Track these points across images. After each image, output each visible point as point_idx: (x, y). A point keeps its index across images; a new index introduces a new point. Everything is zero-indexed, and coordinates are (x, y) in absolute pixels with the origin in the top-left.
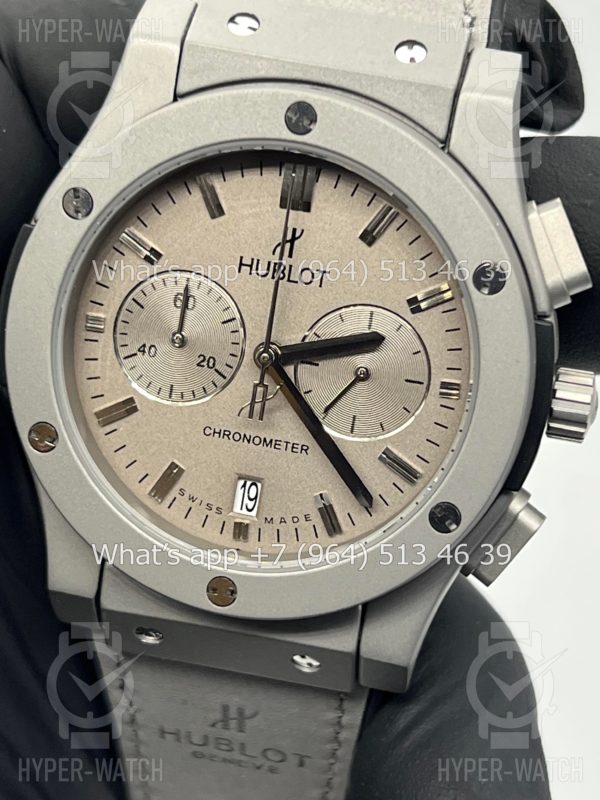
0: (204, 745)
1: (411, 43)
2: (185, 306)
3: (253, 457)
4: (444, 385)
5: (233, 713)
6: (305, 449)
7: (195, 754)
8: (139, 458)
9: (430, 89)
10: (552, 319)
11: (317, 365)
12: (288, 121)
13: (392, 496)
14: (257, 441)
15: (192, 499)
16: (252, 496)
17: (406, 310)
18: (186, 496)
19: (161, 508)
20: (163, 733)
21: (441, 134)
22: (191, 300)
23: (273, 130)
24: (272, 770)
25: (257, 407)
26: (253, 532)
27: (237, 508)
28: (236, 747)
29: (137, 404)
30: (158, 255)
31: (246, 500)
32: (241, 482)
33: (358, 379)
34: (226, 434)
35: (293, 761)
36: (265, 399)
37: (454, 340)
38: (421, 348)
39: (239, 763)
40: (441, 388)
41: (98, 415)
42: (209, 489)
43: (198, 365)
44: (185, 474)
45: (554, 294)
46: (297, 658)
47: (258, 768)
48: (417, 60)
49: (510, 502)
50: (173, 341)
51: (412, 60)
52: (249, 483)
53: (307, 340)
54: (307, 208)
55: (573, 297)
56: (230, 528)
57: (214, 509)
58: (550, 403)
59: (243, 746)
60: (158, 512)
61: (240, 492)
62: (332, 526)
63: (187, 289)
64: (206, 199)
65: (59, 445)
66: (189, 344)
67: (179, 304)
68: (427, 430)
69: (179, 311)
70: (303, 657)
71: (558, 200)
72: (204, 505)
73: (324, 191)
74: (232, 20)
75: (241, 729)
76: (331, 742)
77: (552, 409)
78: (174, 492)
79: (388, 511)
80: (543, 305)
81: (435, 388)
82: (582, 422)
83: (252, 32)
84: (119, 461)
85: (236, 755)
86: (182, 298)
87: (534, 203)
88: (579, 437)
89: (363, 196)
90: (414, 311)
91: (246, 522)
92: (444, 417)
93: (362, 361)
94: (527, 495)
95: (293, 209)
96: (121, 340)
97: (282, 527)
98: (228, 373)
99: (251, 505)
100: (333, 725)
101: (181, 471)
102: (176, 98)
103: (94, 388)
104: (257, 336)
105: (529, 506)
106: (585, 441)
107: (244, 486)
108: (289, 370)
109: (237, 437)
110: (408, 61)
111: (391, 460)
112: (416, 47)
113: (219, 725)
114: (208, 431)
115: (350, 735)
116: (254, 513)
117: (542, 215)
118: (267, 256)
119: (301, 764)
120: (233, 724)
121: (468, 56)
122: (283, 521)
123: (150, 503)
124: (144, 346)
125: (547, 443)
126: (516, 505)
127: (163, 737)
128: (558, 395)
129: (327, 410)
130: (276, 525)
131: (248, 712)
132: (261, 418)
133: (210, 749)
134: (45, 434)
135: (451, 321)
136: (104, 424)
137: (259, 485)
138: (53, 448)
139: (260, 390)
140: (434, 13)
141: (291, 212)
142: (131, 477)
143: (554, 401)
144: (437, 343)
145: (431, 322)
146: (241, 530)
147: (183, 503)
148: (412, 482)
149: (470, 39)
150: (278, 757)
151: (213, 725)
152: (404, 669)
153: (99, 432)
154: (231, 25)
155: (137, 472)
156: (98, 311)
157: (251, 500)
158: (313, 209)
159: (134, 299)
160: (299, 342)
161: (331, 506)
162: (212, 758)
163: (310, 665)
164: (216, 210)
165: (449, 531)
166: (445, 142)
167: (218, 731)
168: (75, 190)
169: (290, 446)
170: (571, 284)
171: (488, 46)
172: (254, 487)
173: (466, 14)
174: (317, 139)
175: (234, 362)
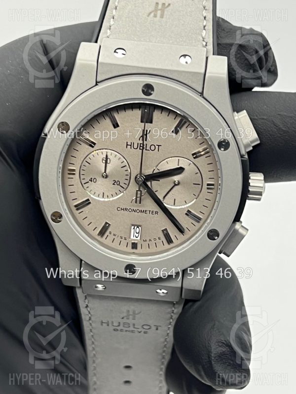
0: (119, 326)
1: (185, 56)
2: (106, 163)
3: (136, 217)
4: (208, 185)
5: (131, 313)
6: (157, 213)
7: (114, 330)
8: (92, 221)
9: (195, 74)
10: (246, 156)
11: (159, 181)
12: (143, 91)
13: (191, 227)
14: (138, 211)
15: (115, 235)
16: (138, 232)
17: (191, 158)
18: (112, 234)
19: (103, 240)
20: (102, 323)
21: (200, 91)
22: (108, 160)
24: (145, 333)
25: (138, 199)
26: (139, 246)
27: (132, 237)
28: (131, 325)
29: (91, 201)
30: (95, 144)
31: (135, 234)
32: (133, 227)
33: (175, 185)
34: (126, 209)
35: (154, 328)
36: (141, 196)
37: (211, 167)
38: (198, 172)
39: (132, 331)
40: (207, 186)
41: (76, 206)
42: (121, 231)
43: (114, 184)
44: (111, 226)
45: (246, 146)
46: (158, 291)
47: (140, 332)
48: (189, 63)
49: (235, 225)
50: (103, 177)
51: (186, 63)
52: (136, 227)
53: (154, 172)
54: (151, 122)
55: (253, 147)
56: (130, 245)
57: (123, 238)
58: (248, 188)
59: (134, 325)
60: (102, 241)
61: (132, 230)
62: (170, 241)
63: (107, 156)
64: (112, 121)
65: (63, 219)
66: (109, 176)
67: (104, 162)
68: (203, 202)
69: (104, 164)
70: (161, 290)
71: (245, 111)
72: (119, 237)
73: (156, 115)
74: (115, 52)
75: (134, 319)
76: (168, 320)
77: (249, 190)
78: (107, 233)
79: (190, 234)
80: (243, 152)
81: (205, 186)
82: (260, 194)
83: (124, 56)
84: (85, 223)
85: (131, 328)
86: (105, 159)
87: (236, 113)
88: (259, 200)
89: (172, 116)
90: (195, 158)
91: (136, 242)
92: (209, 196)
93: (176, 178)
94: (241, 222)
95: (147, 122)
96: (82, 177)
97: (150, 243)
98: (125, 186)
99: (137, 235)
100: (170, 314)
101: (109, 225)
102: (97, 83)
103: (73, 196)
104: (135, 172)
105: (242, 226)
106: (261, 201)
107: (134, 228)
108: (149, 183)
109: (130, 210)
110: (185, 64)
111: (189, 213)
112: (187, 57)
113: (125, 318)
114: (119, 209)
115: (175, 317)
116: (139, 238)
117: (239, 117)
118: (137, 141)
119: (157, 329)
120: (131, 317)
121: (207, 58)
122: (150, 240)
123: (99, 238)
124: (92, 179)
125: (248, 202)
126: (238, 226)
127: (102, 325)
128: (251, 184)
129: (164, 197)
130: (148, 242)
131: (137, 312)
132: (140, 203)
133: (121, 327)
134: (57, 217)
135: (209, 160)
136: (77, 209)
137: (140, 228)
138: (60, 221)
139: (139, 192)
140: (191, 42)
141: (146, 124)
142: (90, 229)
143: (249, 187)
144: (205, 169)
145: (202, 162)
146: (134, 246)
147: (111, 237)
148: (198, 222)
149: (207, 52)
150: (148, 327)
151: (123, 318)
152: (200, 291)
153: (76, 212)
154: (115, 54)
155: (92, 226)
156: (73, 167)
157: (137, 233)
158: (153, 122)
159: (86, 161)
160: (151, 173)
161: (168, 234)
162: (121, 330)
163: (163, 293)
164: (116, 125)
165: (215, 239)
166: (202, 94)
167: (125, 320)
168: (62, 122)
169: (151, 212)
170: (252, 142)
171: (213, 54)
172: (138, 229)
173: (203, 41)
174: (155, 98)
175: (127, 182)
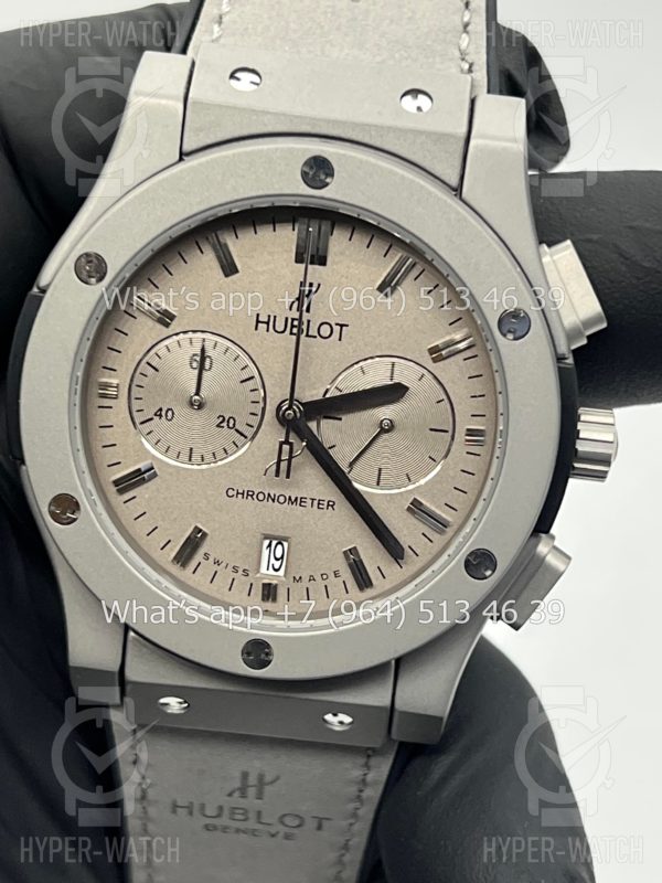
0: (219, 816)
1: (415, 92)
2: (201, 368)
3: (279, 517)
4: (470, 432)
5: (252, 780)
6: (331, 505)
7: (207, 827)
8: (159, 524)
9: (441, 138)
10: (570, 361)
11: (340, 419)
12: (304, 175)
13: (420, 544)
14: (282, 499)
15: (217, 563)
16: (279, 555)
17: (427, 360)
18: (211, 559)
19: (186, 574)
20: (175, 807)
21: (454, 182)
22: (208, 361)
23: (290, 186)
24: (287, 837)
25: (284, 465)
26: (282, 593)
27: (263, 569)
28: (252, 815)
29: (156, 469)
30: (172, 317)
31: (273, 560)
32: (267, 542)
33: (383, 431)
34: (250, 494)
35: (311, 824)
36: (291, 457)
37: (477, 386)
38: (445, 397)
39: (254, 833)
40: (467, 435)
41: (116, 483)
42: (234, 552)
43: (218, 426)
44: (208, 538)
45: (572, 335)
46: (329, 717)
47: (273, 836)
48: (425, 109)
49: (537, 545)
50: (191, 404)
51: (419, 109)
52: (274, 543)
53: (327, 396)
54: (322, 261)
55: (589, 337)
56: (258, 591)
57: (240, 572)
58: (574, 444)
59: (259, 814)
60: (182, 579)
61: (265, 553)
62: (363, 580)
63: (203, 350)
64: (219, 258)
65: (80, 516)
66: (208, 405)
67: (195, 365)
68: (453, 478)
69: (196, 372)
70: (335, 715)
71: (569, 242)
72: (230, 568)
73: (340, 244)
74: (232, 76)
75: (260, 796)
76: (352, 801)
77: (576, 450)
78: (199, 557)
79: (418, 563)
80: (563, 348)
81: (461, 436)
82: (606, 460)
83: (256, 87)
84: (140, 529)
85: (252, 824)
86: (198, 359)
87: (545, 246)
88: (602, 476)
89: (379, 246)
90: (435, 360)
91: (274, 582)
92: (471, 464)
93: (385, 412)
94: (553, 538)
95: (312, 263)
96: (136, 405)
97: (311, 585)
98: (249, 432)
99: (277, 564)
100: (358, 783)
101: (205, 535)
102: (182, 155)
103: (109, 456)
104: (277, 393)
105: (555, 548)
106: (607, 479)
107: (270, 545)
108: (313, 425)
109: (261, 497)
110: (415, 111)
111: (416, 508)
112: (420, 96)
113: (237, 794)
114: (231, 492)
115: (373, 794)
116: (281, 573)
117: (555, 258)
119: (319, 827)
120: (252, 792)
121: (473, 102)
122: (312, 579)
123: (175, 569)
124: (161, 410)
125: (573, 483)
126: (543, 548)
127: (174, 812)
128: (581, 436)
129: (351, 465)
130: (305, 583)
131: (268, 778)
132: (288, 477)
133: (225, 821)
134: (66, 507)
135: (473, 367)
136: (121, 492)
137: (286, 544)
138: (75, 520)
139: (286, 448)
140: (431, 60)
141: (310, 267)
142: (153, 544)
143: (578, 441)
144: (461, 390)
145: (453, 372)
146: (269, 592)
147: (208, 568)
148: (441, 532)
149: (472, 86)
150: (297, 822)
151: (230, 795)
152: (441, 719)
153: (118, 500)
154: (233, 82)
155: (159, 539)
156: (110, 377)
157: (277, 559)
158: (328, 262)
159: (147, 364)
160: (320, 397)
161: (361, 561)
162: (225, 829)
163: (341, 723)
164: (229, 268)
165: (486, 578)
166: (457, 191)
167: (236, 800)
168: (87, 255)
169: (316, 503)
170: (587, 323)
171: (489, 92)
172: (279, 547)
173: (463, 59)
174: (335, 192)
175: (255, 421)
